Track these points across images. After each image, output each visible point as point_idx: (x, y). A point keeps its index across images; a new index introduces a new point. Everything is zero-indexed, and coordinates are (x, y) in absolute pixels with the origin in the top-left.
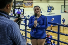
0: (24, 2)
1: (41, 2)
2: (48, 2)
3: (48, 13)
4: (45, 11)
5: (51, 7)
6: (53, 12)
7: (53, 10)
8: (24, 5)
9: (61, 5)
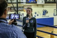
0: (24, 7)
1: (37, 7)
2: (43, 7)
3: (43, 16)
4: (41, 14)
5: (46, 11)
6: (47, 15)
7: (47, 13)
8: (24, 9)
9: (54, 9)
